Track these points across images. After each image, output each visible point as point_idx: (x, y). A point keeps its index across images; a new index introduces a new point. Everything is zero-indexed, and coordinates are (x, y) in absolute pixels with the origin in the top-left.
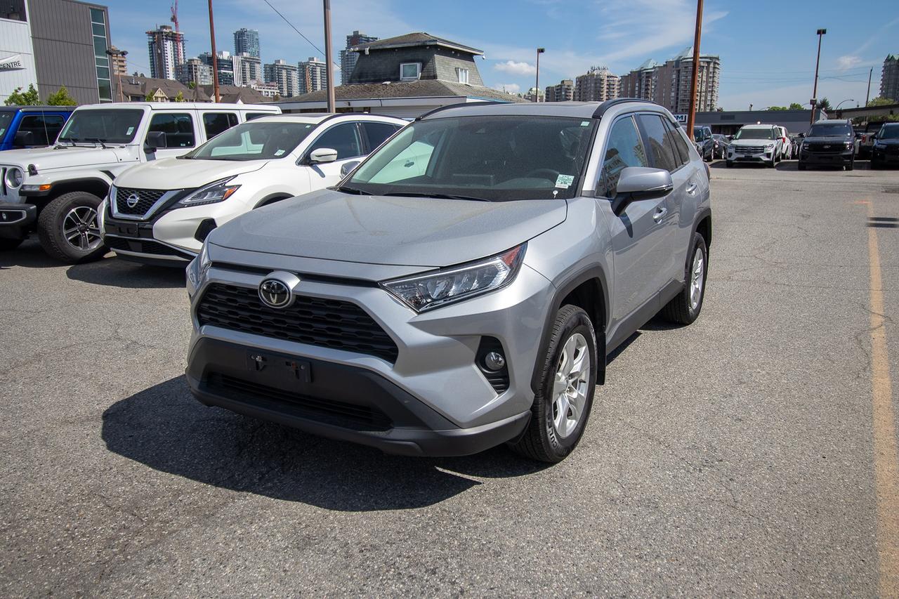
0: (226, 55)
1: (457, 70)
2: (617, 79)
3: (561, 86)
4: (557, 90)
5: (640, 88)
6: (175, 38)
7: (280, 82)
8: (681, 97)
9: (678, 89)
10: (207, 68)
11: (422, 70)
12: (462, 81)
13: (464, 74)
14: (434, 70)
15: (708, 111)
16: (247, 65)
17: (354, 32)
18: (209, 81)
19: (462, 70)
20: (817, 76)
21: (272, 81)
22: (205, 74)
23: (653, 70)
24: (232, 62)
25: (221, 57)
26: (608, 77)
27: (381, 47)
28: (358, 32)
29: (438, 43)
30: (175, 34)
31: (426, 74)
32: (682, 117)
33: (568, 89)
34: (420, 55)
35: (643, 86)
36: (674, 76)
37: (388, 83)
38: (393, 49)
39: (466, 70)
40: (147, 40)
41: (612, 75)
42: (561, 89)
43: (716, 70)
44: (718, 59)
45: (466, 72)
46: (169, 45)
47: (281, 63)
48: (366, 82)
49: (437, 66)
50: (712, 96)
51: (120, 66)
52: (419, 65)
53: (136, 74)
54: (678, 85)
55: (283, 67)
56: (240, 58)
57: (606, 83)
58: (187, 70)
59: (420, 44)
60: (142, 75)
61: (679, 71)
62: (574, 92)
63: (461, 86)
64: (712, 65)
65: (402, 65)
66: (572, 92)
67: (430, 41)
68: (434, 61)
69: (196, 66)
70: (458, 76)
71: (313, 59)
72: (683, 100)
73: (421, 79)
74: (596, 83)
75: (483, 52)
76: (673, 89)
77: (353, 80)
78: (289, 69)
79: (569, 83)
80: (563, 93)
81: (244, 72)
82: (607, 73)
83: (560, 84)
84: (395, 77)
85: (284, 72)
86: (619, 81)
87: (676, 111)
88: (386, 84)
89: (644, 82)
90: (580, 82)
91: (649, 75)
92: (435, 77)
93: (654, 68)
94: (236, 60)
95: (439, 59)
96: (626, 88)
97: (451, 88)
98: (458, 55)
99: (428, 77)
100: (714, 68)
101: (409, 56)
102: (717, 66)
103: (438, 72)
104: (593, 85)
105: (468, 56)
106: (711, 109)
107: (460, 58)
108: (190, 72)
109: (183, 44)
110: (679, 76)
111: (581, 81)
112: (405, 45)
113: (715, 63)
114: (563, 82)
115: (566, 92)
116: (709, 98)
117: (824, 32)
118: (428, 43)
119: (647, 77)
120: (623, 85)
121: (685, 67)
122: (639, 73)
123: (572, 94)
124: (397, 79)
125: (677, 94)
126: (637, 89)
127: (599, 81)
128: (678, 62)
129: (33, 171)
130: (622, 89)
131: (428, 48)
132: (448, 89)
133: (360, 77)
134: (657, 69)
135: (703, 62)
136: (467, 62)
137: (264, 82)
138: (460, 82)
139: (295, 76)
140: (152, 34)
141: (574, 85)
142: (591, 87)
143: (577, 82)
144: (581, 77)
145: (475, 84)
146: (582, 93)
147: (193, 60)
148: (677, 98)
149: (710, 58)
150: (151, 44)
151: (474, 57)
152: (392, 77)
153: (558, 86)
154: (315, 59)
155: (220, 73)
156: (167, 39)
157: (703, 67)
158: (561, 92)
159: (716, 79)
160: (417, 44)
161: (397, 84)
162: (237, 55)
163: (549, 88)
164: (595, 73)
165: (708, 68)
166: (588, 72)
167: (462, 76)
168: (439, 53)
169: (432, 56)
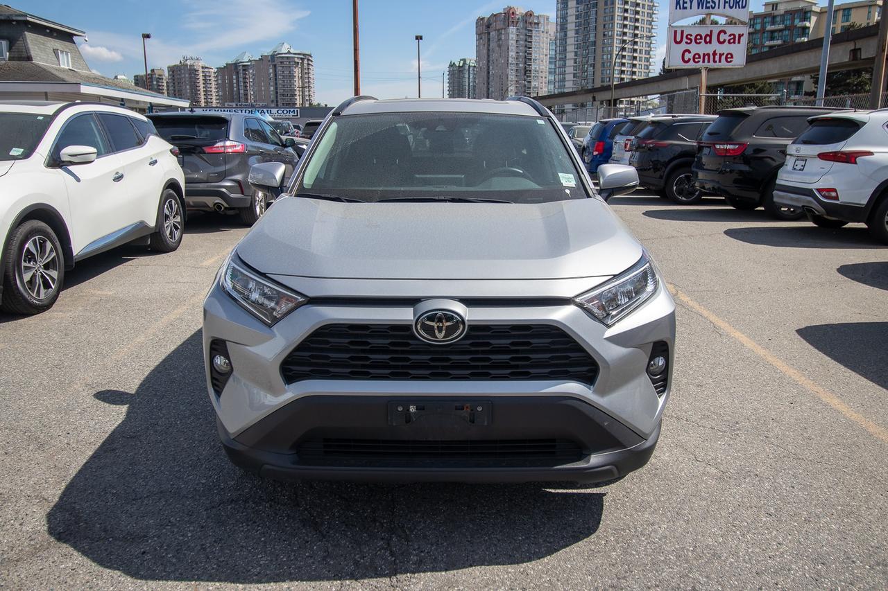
1: (55, 51)
2: (213, 71)
3: (151, 75)
4: (148, 78)
5: (238, 81)
8: (280, 91)
9: (276, 84)
11: (10, 49)
12: (64, 64)
13: (65, 56)
14: (27, 50)
15: (307, 105)
19: (62, 52)
20: (419, 77)
23: (249, 64)
26: (203, 67)
29: (28, 18)
31: (16, 55)
32: (294, 111)
33: (159, 79)
34: (5, 31)
35: (241, 79)
36: (271, 71)
39: (67, 53)
41: (206, 66)
42: (151, 78)
43: (311, 67)
44: (310, 56)
45: (67, 55)
49: (30, 46)
50: (309, 91)
52: (4, 43)
54: (276, 79)
57: (201, 74)
61: (275, 66)
62: (167, 82)
63: (64, 71)
64: (306, 62)
66: (165, 82)
67: (17, 15)
68: (25, 40)
70: (58, 58)
72: (283, 95)
73: (9, 60)
74: (190, 74)
75: (84, 33)
76: (272, 84)
79: (161, 72)
80: (155, 83)
82: (201, 63)
83: (150, 72)
86: (215, 73)
87: (277, 105)
89: (241, 75)
90: (173, 72)
91: (246, 68)
92: (29, 58)
93: (250, 61)
95: (31, 38)
96: (223, 80)
97: (57, 73)
98: (55, 35)
99: (20, 59)
100: (308, 64)
102: (310, 63)
103: (33, 53)
104: (187, 75)
105: (67, 37)
106: (310, 104)
107: (57, 38)
110: (275, 71)
111: (173, 70)
113: (308, 60)
114: (153, 71)
115: (158, 82)
116: (307, 93)
117: (421, 38)
118: (14, 18)
119: (243, 70)
120: (219, 78)
121: (281, 62)
122: (236, 65)
123: (165, 84)
125: (276, 88)
126: (235, 81)
127: (193, 71)
128: (273, 56)
130: (220, 82)
131: (14, 23)
132: (52, 74)
134: (253, 63)
135: (298, 58)
136: (67, 43)
138: (62, 66)
141: (166, 74)
142: (185, 77)
143: (169, 71)
144: (173, 67)
145: (80, 69)
146: (176, 84)
148: (277, 93)
149: (304, 55)
151: (75, 38)
153: (148, 75)
157: (298, 63)
158: (152, 81)
159: (311, 75)
164: (189, 63)
165: (302, 63)
166: (181, 62)
167: (63, 59)
168: (30, 31)
169: (22, 34)
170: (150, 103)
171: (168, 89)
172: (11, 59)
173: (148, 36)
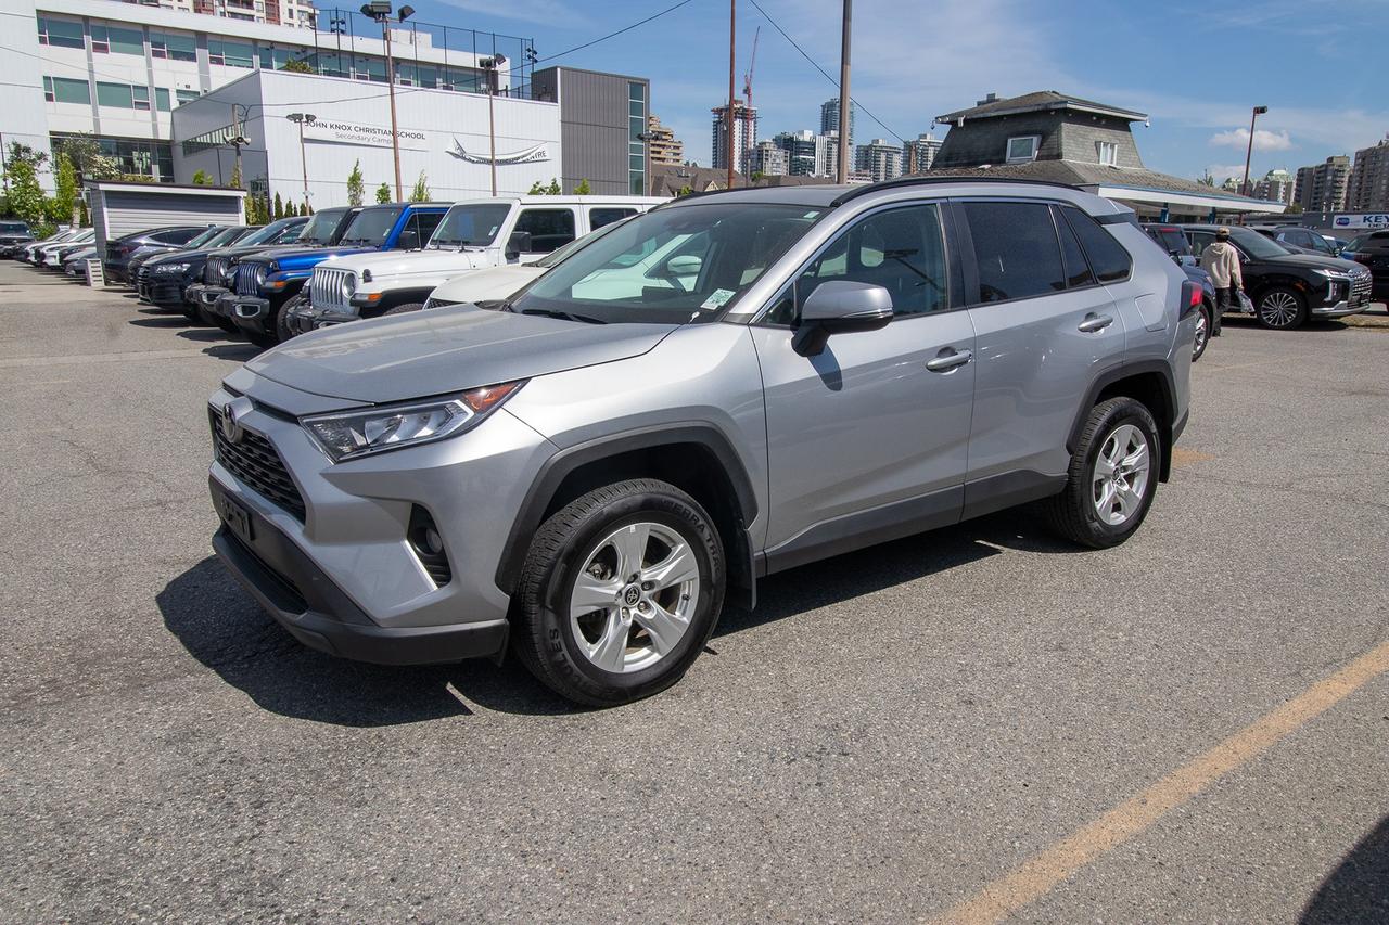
0: (807, 136)
1: (1097, 145)
3: (1327, 166)
4: (1319, 172)
6: (745, 115)
7: (876, 170)
10: (781, 153)
11: (1040, 147)
12: (1106, 161)
13: (1109, 150)
14: (1059, 145)
16: (835, 147)
17: (989, 95)
18: (782, 171)
19: (1106, 145)
21: (865, 169)
22: (778, 161)
24: (814, 145)
25: (801, 138)
27: (981, 115)
28: (994, 95)
29: (1069, 106)
30: (747, 110)
31: (1045, 153)
33: (1339, 171)
34: (1040, 124)
37: (987, 166)
38: (1000, 118)
39: (1113, 145)
40: (711, 118)
42: (1326, 171)
45: (1113, 147)
46: (738, 124)
47: (881, 143)
48: (955, 166)
49: (1064, 140)
51: (675, 154)
52: (1036, 140)
53: (688, 163)
55: (882, 149)
56: (826, 139)
58: (756, 156)
59: (1040, 108)
60: (695, 164)
62: (1350, 176)
65: (1010, 141)
66: (1347, 176)
67: (1056, 103)
68: (1059, 132)
69: (767, 151)
70: (1098, 154)
71: (925, 136)
73: (1037, 160)
75: (1146, 115)
77: (938, 163)
78: (890, 152)
79: (1343, 162)
80: (1330, 178)
81: (829, 158)
83: (1325, 162)
84: (998, 158)
85: (883, 156)
88: (982, 169)
90: (1364, 159)
92: (1059, 156)
94: (821, 141)
95: (1068, 132)
97: (1082, 174)
98: (1103, 123)
99: (1049, 157)
101: (1023, 127)
103: (1065, 150)
105: (1121, 124)
107: (1105, 127)
108: (760, 159)
109: (755, 123)
111: (1366, 156)
112: (1018, 111)
114: (1330, 160)
115: (1335, 176)
118: (1053, 107)
123: (1346, 179)
124: (1002, 161)
129: (367, 277)
131: (1053, 113)
132: (1075, 174)
133: (948, 159)
136: (1117, 133)
137: (854, 170)
138: (1102, 163)
139: (898, 160)
140: (719, 111)
141: (1352, 164)
143: (1357, 159)
144: (1366, 151)
145: (1127, 165)
146: (1365, 177)
147: (765, 143)
150: (716, 125)
151: (1131, 124)
152: (995, 158)
153: (1322, 166)
154: (928, 136)
155: (797, 160)
156: (736, 117)
158: (1326, 177)
160: (1036, 109)
161: (999, 168)
162: (823, 134)
163: (1303, 169)
166: (1381, 143)
167: (1106, 154)
168: (1070, 121)
169: (1057, 127)
170: (1214, 208)
171: (1349, 187)
172: (1038, 159)
173: (1262, 110)
